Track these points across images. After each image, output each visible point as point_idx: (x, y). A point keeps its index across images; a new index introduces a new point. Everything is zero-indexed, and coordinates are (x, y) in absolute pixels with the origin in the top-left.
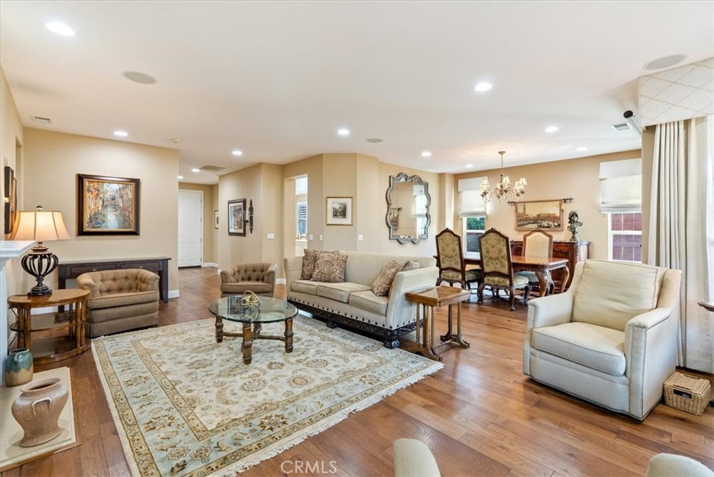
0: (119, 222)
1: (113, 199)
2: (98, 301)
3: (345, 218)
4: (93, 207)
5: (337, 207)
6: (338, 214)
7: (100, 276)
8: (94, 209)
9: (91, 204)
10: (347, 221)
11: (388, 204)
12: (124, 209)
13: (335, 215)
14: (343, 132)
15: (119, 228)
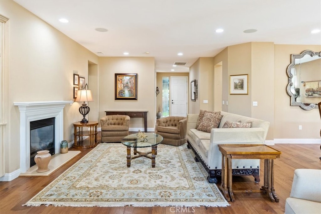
0: (129, 94)
1: (127, 84)
2: (104, 127)
3: (243, 89)
4: (120, 87)
5: (237, 82)
6: (238, 87)
7: (112, 117)
8: (120, 88)
9: (120, 86)
10: (245, 91)
11: (288, 77)
12: (132, 88)
13: (236, 88)
14: (220, 31)
15: (129, 96)
